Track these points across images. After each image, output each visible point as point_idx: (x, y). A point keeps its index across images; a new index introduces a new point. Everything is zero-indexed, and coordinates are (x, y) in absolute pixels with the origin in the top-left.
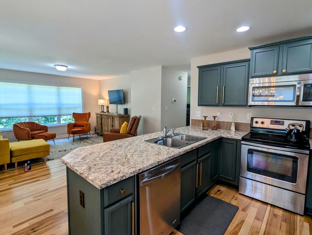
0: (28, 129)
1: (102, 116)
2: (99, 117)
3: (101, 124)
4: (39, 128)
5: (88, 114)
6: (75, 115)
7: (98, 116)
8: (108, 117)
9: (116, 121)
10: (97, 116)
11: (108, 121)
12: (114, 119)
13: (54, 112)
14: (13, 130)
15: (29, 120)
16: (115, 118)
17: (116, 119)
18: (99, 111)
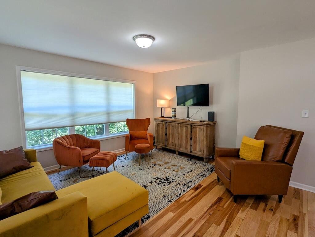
0: (79, 148)
1: (167, 124)
2: (161, 125)
3: (166, 134)
4: (88, 144)
5: (147, 121)
6: (129, 122)
7: (159, 122)
8: (182, 125)
9: (198, 132)
10: (157, 122)
11: (182, 130)
12: (195, 129)
13: (103, 119)
14: (52, 148)
15: (70, 132)
16: (196, 127)
17: (198, 129)
18: (158, 116)
